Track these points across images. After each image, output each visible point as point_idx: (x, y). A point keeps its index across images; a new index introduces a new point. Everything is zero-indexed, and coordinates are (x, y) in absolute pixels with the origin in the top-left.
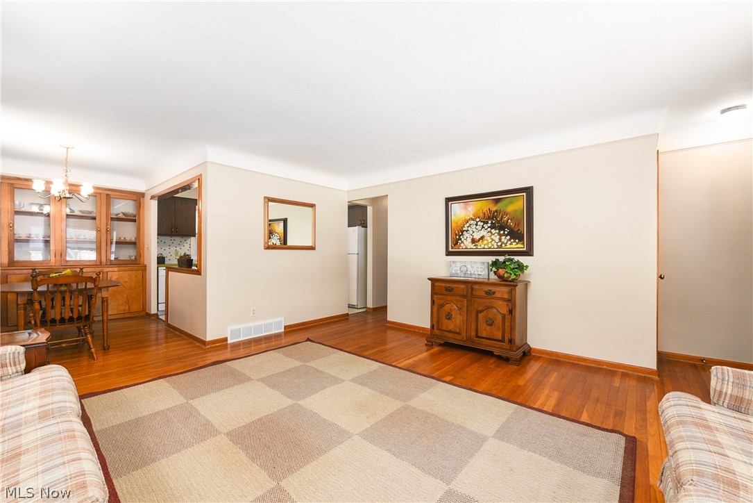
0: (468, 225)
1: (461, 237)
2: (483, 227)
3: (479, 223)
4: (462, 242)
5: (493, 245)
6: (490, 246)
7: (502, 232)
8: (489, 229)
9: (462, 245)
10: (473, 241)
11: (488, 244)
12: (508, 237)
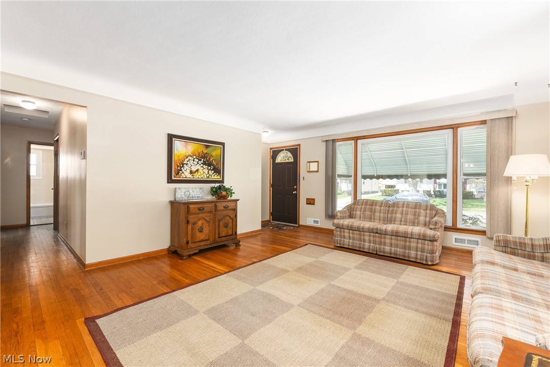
0: (187, 159)
1: (182, 168)
2: (198, 163)
3: (195, 160)
4: (183, 172)
5: (204, 176)
6: (202, 176)
7: (209, 168)
8: (202, 165)
9: (183, 175)
10: (191, 172)
11: (201, 175)
12: (213, 171)
